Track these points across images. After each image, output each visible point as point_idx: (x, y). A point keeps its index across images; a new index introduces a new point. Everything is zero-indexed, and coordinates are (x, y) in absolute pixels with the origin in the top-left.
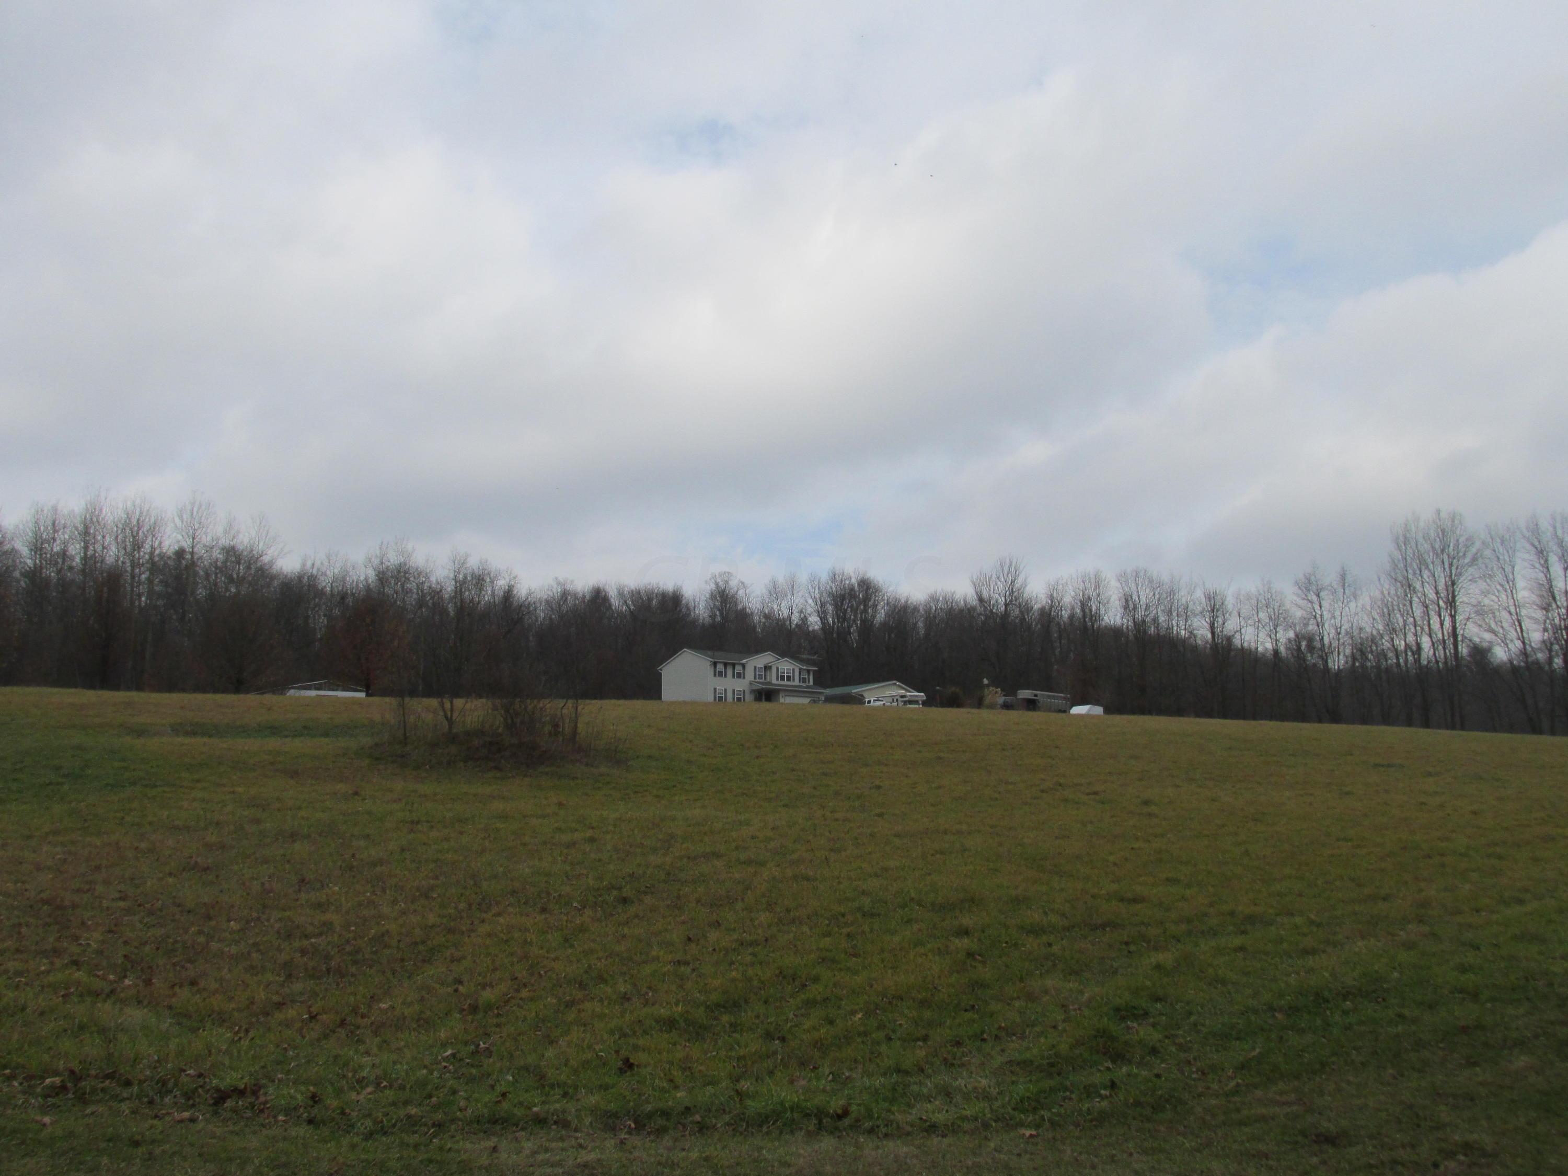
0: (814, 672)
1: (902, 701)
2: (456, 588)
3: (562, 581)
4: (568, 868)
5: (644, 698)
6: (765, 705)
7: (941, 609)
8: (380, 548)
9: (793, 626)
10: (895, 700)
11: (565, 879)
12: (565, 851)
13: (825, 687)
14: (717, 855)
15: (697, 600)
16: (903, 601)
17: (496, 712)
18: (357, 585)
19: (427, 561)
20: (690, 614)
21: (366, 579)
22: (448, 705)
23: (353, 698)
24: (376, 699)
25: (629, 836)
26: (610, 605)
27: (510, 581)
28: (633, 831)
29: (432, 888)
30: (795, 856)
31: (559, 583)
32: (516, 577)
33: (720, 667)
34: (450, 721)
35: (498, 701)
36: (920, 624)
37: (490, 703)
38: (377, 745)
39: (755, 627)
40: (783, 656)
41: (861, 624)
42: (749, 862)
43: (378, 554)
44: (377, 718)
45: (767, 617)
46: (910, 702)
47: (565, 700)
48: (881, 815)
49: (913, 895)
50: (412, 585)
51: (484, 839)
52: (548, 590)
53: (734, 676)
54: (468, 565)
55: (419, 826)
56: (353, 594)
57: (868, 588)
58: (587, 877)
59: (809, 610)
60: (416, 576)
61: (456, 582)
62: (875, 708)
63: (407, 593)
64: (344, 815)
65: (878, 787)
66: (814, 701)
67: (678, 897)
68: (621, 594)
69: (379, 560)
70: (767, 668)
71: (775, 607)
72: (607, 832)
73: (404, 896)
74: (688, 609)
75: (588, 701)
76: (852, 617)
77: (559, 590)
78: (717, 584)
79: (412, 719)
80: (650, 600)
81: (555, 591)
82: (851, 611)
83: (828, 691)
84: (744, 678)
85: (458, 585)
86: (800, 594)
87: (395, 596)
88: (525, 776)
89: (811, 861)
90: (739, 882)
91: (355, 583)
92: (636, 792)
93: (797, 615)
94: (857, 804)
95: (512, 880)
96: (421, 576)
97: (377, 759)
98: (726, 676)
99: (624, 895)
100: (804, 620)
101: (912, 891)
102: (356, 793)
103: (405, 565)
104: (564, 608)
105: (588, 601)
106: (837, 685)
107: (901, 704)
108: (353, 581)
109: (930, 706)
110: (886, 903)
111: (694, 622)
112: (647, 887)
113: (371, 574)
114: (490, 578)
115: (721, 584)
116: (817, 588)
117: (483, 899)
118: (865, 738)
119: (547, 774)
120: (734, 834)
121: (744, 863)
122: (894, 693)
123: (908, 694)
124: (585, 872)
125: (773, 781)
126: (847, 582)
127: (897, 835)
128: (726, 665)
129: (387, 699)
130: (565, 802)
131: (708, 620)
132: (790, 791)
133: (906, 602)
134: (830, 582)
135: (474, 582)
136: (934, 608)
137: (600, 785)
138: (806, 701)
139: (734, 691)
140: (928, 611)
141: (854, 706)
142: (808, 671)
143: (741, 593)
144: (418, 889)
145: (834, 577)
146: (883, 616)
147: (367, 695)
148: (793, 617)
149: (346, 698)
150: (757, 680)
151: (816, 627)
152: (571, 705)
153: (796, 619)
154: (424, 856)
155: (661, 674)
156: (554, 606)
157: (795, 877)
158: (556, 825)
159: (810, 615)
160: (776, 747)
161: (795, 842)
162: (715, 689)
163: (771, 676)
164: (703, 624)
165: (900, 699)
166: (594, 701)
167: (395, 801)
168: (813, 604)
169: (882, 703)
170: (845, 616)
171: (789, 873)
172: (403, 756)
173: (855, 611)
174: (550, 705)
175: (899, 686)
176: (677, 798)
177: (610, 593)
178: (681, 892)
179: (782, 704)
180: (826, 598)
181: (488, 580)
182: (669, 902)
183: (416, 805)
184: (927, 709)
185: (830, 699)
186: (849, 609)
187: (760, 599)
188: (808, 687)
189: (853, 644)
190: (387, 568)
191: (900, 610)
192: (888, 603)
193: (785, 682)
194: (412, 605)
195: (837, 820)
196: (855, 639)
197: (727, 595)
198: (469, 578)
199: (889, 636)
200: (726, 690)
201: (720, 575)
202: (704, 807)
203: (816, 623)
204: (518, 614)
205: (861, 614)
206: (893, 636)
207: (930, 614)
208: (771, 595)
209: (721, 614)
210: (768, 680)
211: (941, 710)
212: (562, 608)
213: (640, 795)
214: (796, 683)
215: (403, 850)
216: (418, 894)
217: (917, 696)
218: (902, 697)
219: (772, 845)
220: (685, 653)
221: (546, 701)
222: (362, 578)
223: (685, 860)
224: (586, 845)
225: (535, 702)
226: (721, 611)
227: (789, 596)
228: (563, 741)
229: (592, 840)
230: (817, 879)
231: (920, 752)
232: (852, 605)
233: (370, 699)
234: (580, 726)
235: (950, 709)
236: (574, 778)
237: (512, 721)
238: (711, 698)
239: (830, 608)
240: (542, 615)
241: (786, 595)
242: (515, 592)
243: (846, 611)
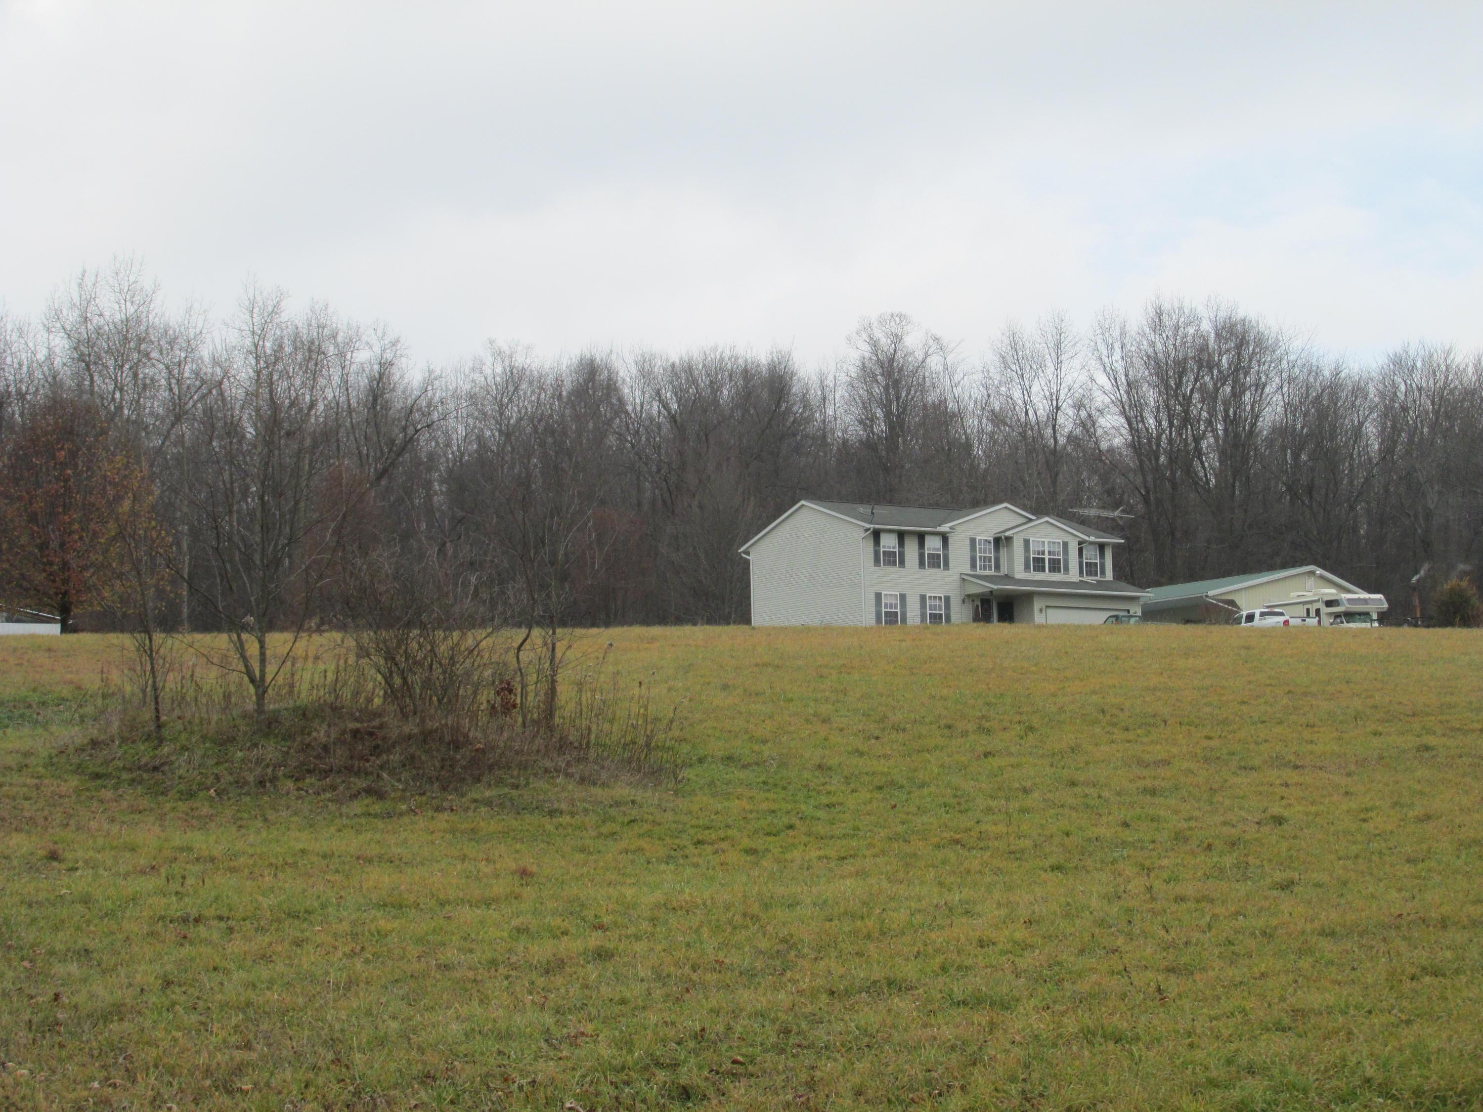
0: (1115, 547)
1: (1330, 614)
2: (258, 373)
3: (505, 348)
4: (549, 1020)
5: (710, 621)
6: (997, 630)
7: (1420, 389)
8: (80, 285)
9: (1062, 440)
10: (1313, 613)
11: (544, 1045)
12: (541, 981)
13: (1143, 585)
14: (897, 986)
15: (830, 382)
16: (1327, 373)
17: (364, 661)
18: (30, 373)
19: (189, 310)
20: (809, 420)
21: (49, 358)
22: (252, 648)
23: (32, 636)
24: (87, 639)
25: (688, 945)
26: (621, 401)
27: (384, 351)
28: (697, 931)
29: (239, 1070)
30: (1084, 986)
31: (499, 354)
32: (398, 341)
33: (889, 542)
34: (260, 684)
35: (367, 636)
36: (1371, 429)
37: (351, 643)
38: (94, 743)
39: (968, 446)
40: (1039, 510)
41: (1225, 430)
42: (975, 1002)
43: (77, 300)
44: (92, 682)
45: (997, 418)
46: (1350, 616)
47: (523, 632)
48: (1287, 886)
49: (1370, 1072)
50: (155, 371)
51: (353, 954)
52: (473, 369)
53: (922, 564)
54: (284, 317)
55: (201, 928)
56: (21, 396)
57: (1242, 343)
58: (595, 1042)
59: (1100, 399)
60: (166, 346)
61: (257, 359)
62: (1264, 633)
63: (145, 386)
64: (30, 906)
65: (1279, 821)
66: (1116, 617)
67: (811, 1085)
68: (645, 373)
69: (76, 313)
70: (1000, 542)
71: (1017, 394)
72: (638, 938)
73: (176, 1087)
74: (806, 405)
75: (579, 631)
76: (1205, 414)
77: (499, 370)
78: (874, 344)
79: (171, 683)
80: (715, 386)
81: (488, 371)
82: (1203, 401)
83: (1152, 595)
84: (946, 565)
85: (262, 364)
86: (1076, 363)
87: (118, 395)
88: (438, 809)
89: (1123, 997)
90: (953, 1048)
91: (25, 369)
92: (699, 842)
93: (1071, 412)
94: (1228, 860)
95: (421, 1050)
96: (176, 347)
97: (97, 776)
98: (902, 563)
99: (683, 1081)
100: (1088, 425)
101: (1366, 1063)
102: (53, 856)
103: (139, 321)
104: (512, 413)
105: (570, 394)
106: (1172, 580)
107: (1326, 621)
108: (21, 365)
109: (1399, 624)
110: (1305, 1091)
111: (822, 438)
112: (735, 1062)
113: (61, 345)
114: (337, 346)
115: (885, 342)
116: (1117, 346)
117: (357, 1093)
118: (1243, 703)
119: (489, 803)
120: (938, 937)
121: (965, 1003)
122: (1309, 596)
123: (1345, 596)
124: (589, 1028)
125: (1024, 810)
126: (1191, 330)
127: (1329, 933)
128: (901, 536)
129: (114, 638)
130: (535, 869)
131: (856, 432)
132: (1067, 835)
133: (1337, 373)
134: (1147, 330)
135: (299, 357)
136: (1403, 388)
137: (616, 827)
138: (1097, 618)
139: (923, 598)
140: (1388, 394)
141: (1215, 628)
142: (1102, 547)
143: (934, 363)
144: (208, 1072)
145: (1158, 322)
146: (1280, 409)
147: (65, 629)
148: (1061, 419)
149: (16, 638)
150: (979, 572)
151: (1118, 441)
152: (539, 642)
153: (1067, 422)
154: (219, 997)
155: (747, 562)
156: (488, 408)
157: (1088, 1035)
158: (515, 922)
159: (1101, 411)
160: (1031, 729)
161: (1082, 952)
162: (878, 596)
163: (1011, 560)
164: (845, 442)
165: (1325, 610)
166: (594, 631)
167: (143, 872)
168: (1109, 387)
169: (1281, 619)
170: (1187, 412)
171: (1071, 1025)
172: (156, 769)
173: (1210, 397)
174: (490, 640)
175: (1321, 577)
176: (796, 853)
177: (621, 374)
178: (818, 1074)
179: (1040, 627)
180: (1141, 371)
181: (331, 350)
182: (790, 1097)
183: (190, 881)
184: (1390, 631)
185: (1152, 614)
186: (1196, 396)
187: (978, 377)
188: (1100, 585)
189: (1208, 481)
190: (98, 330)
191: (1319, 397)
192: (1291, 380)
193: (1047, 576)
194: (157, 417)
195: (1180, 899)
196: (1211, 468)
197: (901, 370)
198: (288, 349)
199: (1296, 456)
200: (903, 597)
201: (882, 322)
202: (861, 874)
203: (1117, 429)
204: (405, 429)
205: (1226, 404)
206: (1304, 457)
207: (1392, 400)
208: (1006, 366)
209: (888, 414)
210: (1004, 571)
211: (1423, 632)
212: (508, 413)
213: (709, 849)
214: (1074, 575)
215: (168, 983)
216: (208, 1082)
217: (1365, 601)
218: (1329, 604)
219: (1027, 961)
220: (803, 511)
221: (480, 633)
222: (41, 356)
223: (824, 998)
224: (590, 967)
225: (456, 634)
226: (886, 406)
227: (1050, 369)
228: (524, 724)
229: (602, 955)
230: (1138, 1039)
231: (1376, 734)
232: (1204, 386)
233: (72, 637)
234: (565, 693)
235: (1448, 630)
236: (552, 813)
237: (404, 679)
238: (869, 619)
239: (1151, 396)
240: (461, 431)
241: (1042, 366)
242: (396, 378)
243: (1188, 400)
